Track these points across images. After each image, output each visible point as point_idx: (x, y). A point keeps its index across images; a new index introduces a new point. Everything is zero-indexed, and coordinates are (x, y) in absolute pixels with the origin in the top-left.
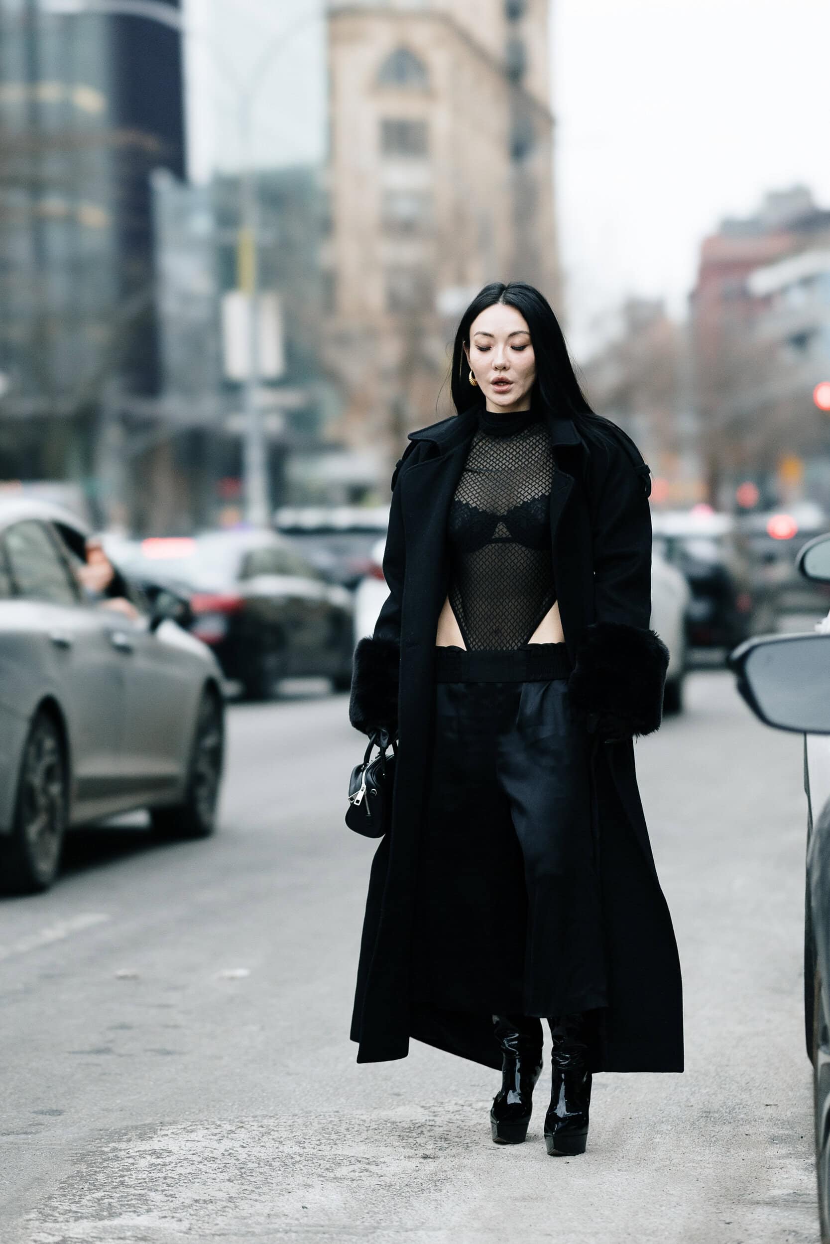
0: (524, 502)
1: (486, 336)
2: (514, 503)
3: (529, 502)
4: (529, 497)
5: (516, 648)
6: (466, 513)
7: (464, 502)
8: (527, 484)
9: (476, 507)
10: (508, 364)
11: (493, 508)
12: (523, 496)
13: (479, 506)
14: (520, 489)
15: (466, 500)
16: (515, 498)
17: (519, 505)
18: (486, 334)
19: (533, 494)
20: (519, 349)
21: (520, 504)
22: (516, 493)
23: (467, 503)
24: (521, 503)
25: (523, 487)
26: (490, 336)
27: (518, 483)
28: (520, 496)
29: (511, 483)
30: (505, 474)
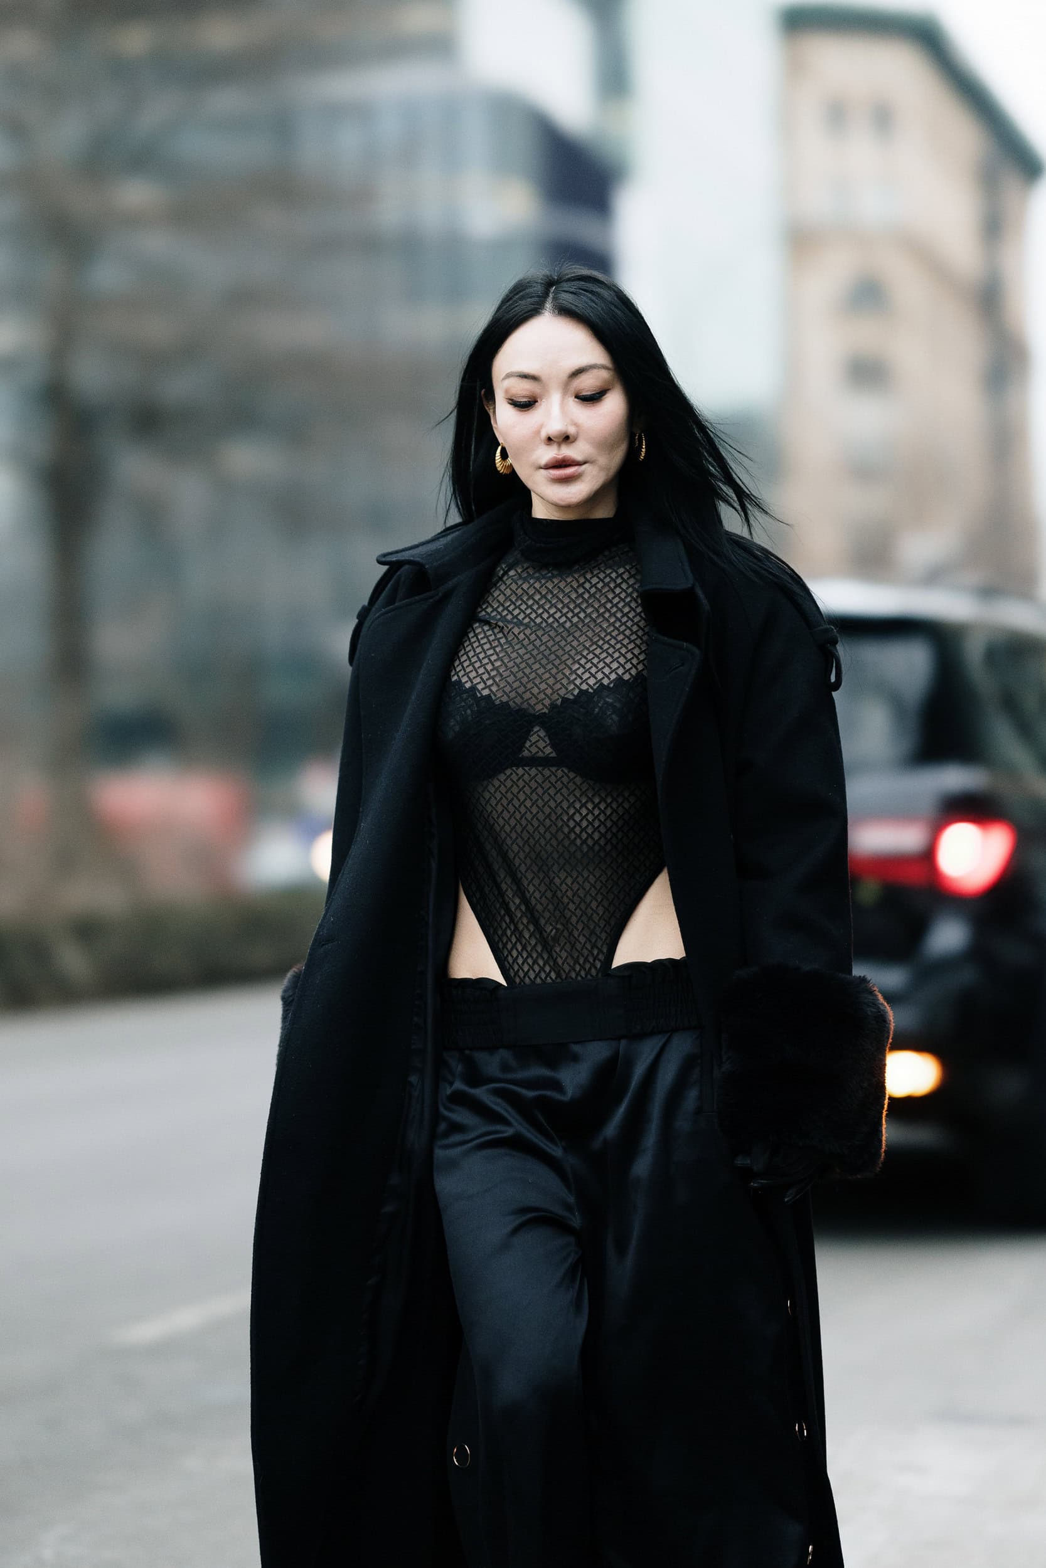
0: (581, 690)
1: (526, 380)
2: (562, 692)
3: (590, 690)
4: (592, 681)
6: (470, 707)
7: (468, 685)
8: (590, 656)
9: (489, 695)
10: (572, 430)
11: (521, 700)
12: (581, 678)
13: (495, 695)
14: (577, 666)
15: (472, 682)
16: (565, 682)
17: (571, 697)
18: (525, 376)
19: (600, 676)
20: (591, 399)
21: (572, 694)
22: (567, 672)
23: (473, 688)
24: (576, 692)
25: (583, 661)
26: (534, 378)
27: (573, 653)
28: (576, 679)
29: (560, 652)
30: (552, 634)
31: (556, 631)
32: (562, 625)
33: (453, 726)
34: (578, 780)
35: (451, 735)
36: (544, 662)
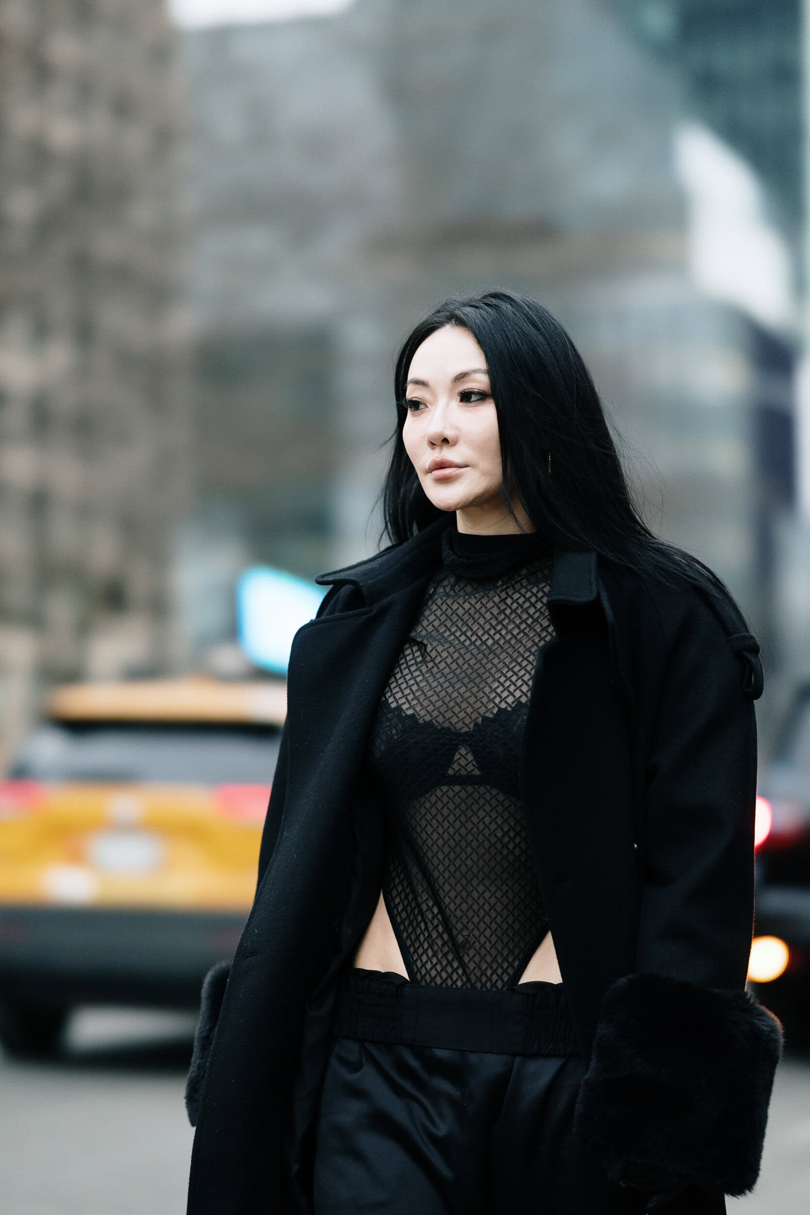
0: (500, 709)
1: (418, 386)
2: (482, 710)
3: (509, 709)
4: (510, 700)
5: (499, 984)
6: (395, 727)
7: (394, 705)
8: (510, 674)
9: (413, 714)
10: (450, 433)
11: (445, 718)
12: (500, 697)
13: (419, 715)
14: (497, 684)
15: (397, 703)
16: (485, 700)
17: (491, 716)
18: (417, 382)
19: (518, 694)
21: (492, 713)
22: (487, 690)
23: (399, 708)
24: (495, 710)
25: (502, 679)
26: (423, 384)
27: (493, 671)
28: (495, 697)
29: (482, 671)
30: (475, 652)
31: (478, 648)
32: (484, 643)
33: (380, 746)
34: (501, 797)
35: (378, 754)
36: (466, 680)
